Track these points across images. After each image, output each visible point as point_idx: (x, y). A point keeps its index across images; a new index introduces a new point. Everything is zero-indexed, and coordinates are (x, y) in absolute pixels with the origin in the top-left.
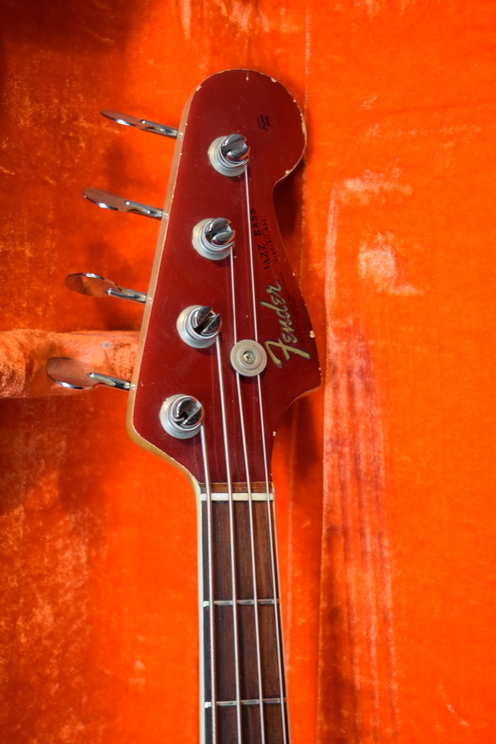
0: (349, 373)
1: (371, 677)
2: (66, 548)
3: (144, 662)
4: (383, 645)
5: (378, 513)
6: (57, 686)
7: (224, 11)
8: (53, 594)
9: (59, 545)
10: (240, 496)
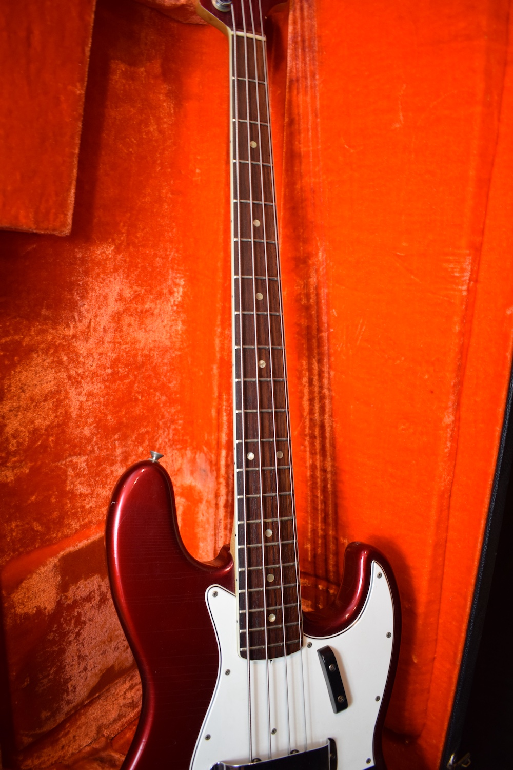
1: (309, 147)
2: (164, 101)
3: (200, 169)
4: (315, 129)
5: (314, 65)
6: (160, 168)
8: (158, 120)
9: (161, 97)
10: (250, 35)
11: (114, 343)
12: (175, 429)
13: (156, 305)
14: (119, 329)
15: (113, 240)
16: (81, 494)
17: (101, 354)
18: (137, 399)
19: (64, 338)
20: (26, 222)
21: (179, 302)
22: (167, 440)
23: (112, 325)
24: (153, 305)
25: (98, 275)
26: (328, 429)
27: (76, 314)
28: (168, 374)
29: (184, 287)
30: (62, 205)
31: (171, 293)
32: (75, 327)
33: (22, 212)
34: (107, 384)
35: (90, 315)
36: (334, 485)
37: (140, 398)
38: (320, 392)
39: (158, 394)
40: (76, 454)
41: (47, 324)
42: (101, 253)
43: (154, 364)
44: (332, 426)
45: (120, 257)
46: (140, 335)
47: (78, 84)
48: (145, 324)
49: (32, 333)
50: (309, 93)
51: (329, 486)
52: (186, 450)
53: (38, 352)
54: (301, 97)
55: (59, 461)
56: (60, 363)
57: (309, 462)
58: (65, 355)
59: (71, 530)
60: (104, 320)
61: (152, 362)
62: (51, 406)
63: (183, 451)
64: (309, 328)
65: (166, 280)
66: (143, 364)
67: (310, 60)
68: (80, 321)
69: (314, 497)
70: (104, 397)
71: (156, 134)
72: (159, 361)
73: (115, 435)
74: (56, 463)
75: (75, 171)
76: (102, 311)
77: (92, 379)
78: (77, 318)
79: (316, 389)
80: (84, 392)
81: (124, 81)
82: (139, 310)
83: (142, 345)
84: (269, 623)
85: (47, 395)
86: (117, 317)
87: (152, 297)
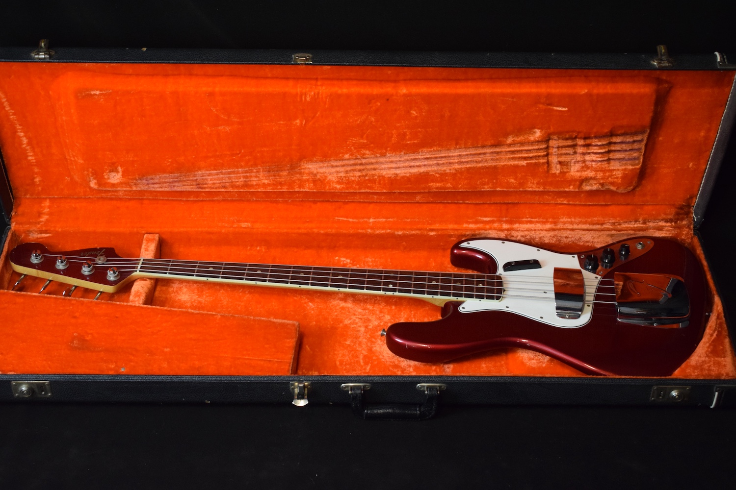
0: (148, 184)
14: (366, 301)
19: (366, 333)
20: (291, 343)
23: (362, 304)
25: (327, 312)
27: (352, 326)
30: (283, 326)
32: (360, 327)
33: (287, 345)
35: (354, 318)
41: (356, 342)
45: (316, 299)
49: (360, 349)
50: (207, 177)
53: (373, 347)
54: (209, 182)
58: (377, 332)
67: (186, 178)
68: (356, 324)
78: (354, 326)
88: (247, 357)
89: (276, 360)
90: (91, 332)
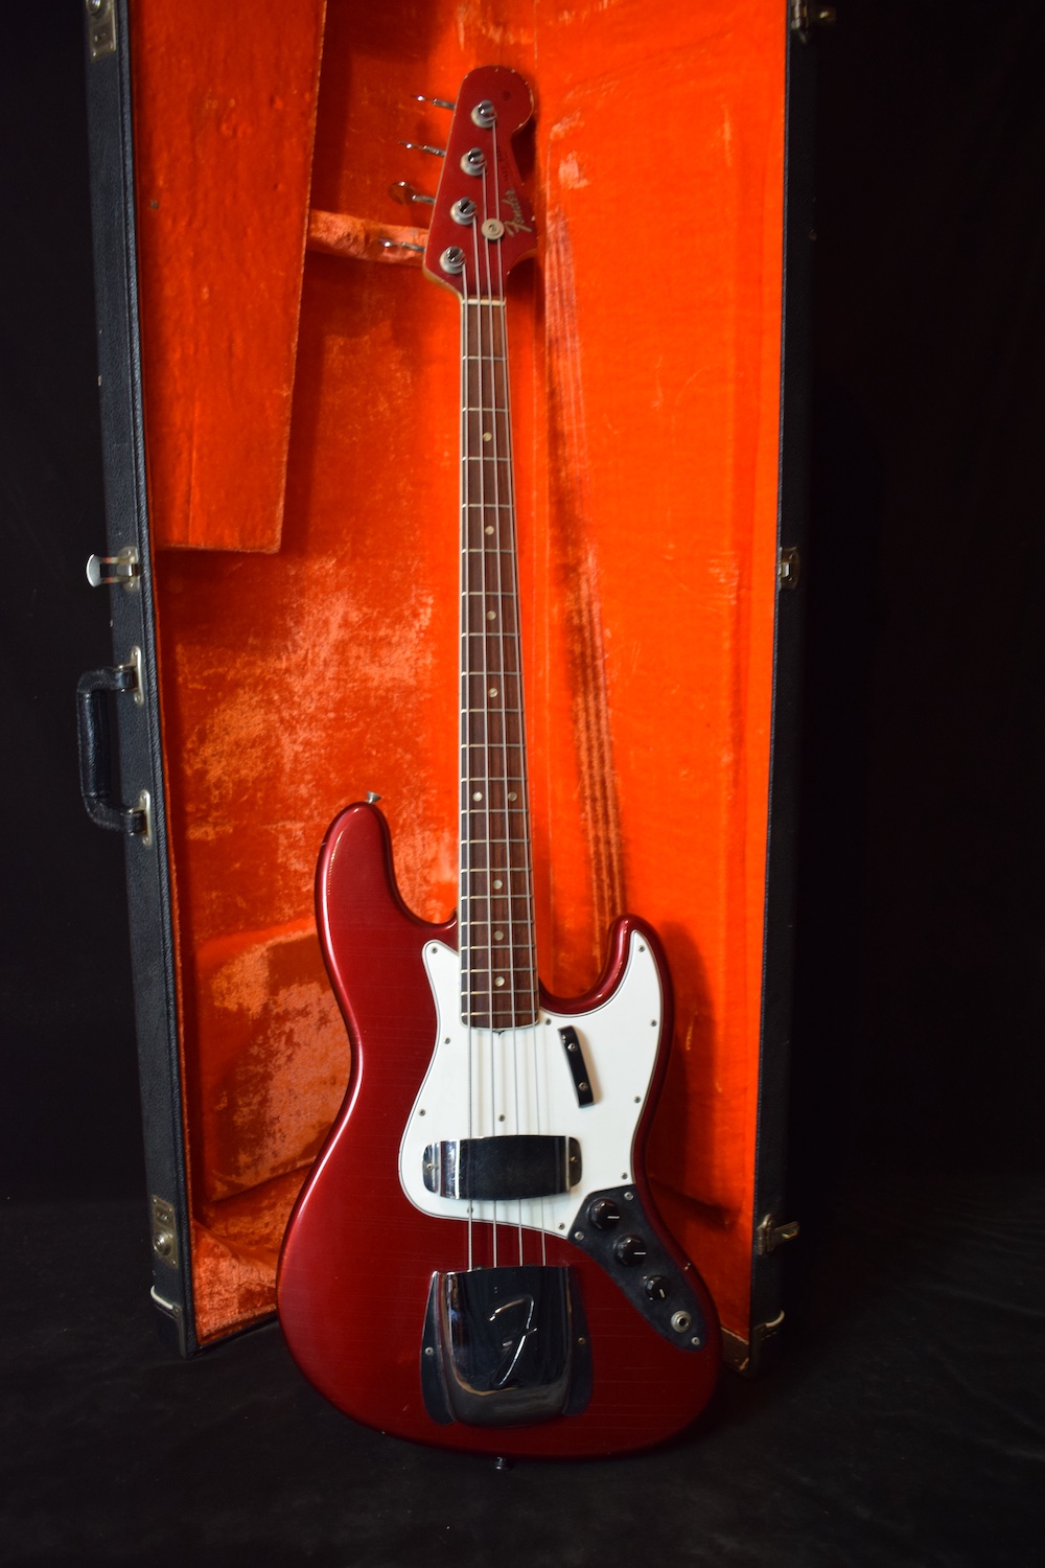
0: (557, 242)
2: (397, 370)
4: (577, 403)
5: (573, 323)
6: (394, 456)
7: (484, 31)
8: (390, 396)
9: (393, 367)
10: (485, 302)
11: (339, 680)
12: (425, 802)
13: (395, 631)
14: (344, 662)
15: (335, 552)
16: (296, 871)
17: (321, 693)
18: (369, 755)
19: (274, 672)
20: (231, 542)
21: (427, 627)
22: (414, 816)
23: (335, 657)
24: (390, 632)
25: (316, 595)
26: (609, 785)
27: (289, 644)
28: (415, 724)
29: (433, 606)
30: (270, 521)
31: (416, 615)
32: (288, 659)
33: (227, 532)
34: (330, 732)
35: (307, 645)
36: (621, 860)
37: (374, 753)
38: (598, 738)
39: (400, 750)
40: (289, 818)
41: (254, 655)
42: (320, 569)
43: (393, 709)
44: (613, 781)
45: (343, 572)
46: (373, 671)
47: (285, 386)
48: (380, 657)
49: (238, 665)
50: (569, 358)
51: (615, 863)
52: (443, 832)
53: (244, 688)
54: (561, 363)
55: (269, 824)
56: (270, 702)
57: (591, 835)
58: (278, 692)
59: (284, 916)
60: (324, 652)
61: (391, 707)
62: (259, 754)
63: (439, 833)
64: (583, 654)
65: (407, 599)
66: (378, 709)
68: (295, 652)
69: (600, 880)
70: (325, 748)
71: (388, 413)
72: (401, 705)
73: (340, 799)
74: (265, 827)
75: (284, 481)
76: (322, 639)
77: (310, 724)
78: (290, 648)
79: (594, 734)
80: (300, 740)
81: (342, 357)
82: (370, 638)
83: (375, 683)
84: (495, 987)
85: (254, 741)
86: (341, 648)
87: (388, 621)
88: (194, 455)
89: (191, 515)
90: (240, 134)
